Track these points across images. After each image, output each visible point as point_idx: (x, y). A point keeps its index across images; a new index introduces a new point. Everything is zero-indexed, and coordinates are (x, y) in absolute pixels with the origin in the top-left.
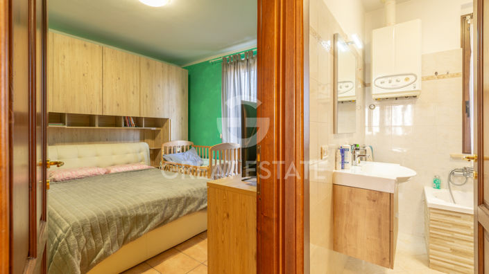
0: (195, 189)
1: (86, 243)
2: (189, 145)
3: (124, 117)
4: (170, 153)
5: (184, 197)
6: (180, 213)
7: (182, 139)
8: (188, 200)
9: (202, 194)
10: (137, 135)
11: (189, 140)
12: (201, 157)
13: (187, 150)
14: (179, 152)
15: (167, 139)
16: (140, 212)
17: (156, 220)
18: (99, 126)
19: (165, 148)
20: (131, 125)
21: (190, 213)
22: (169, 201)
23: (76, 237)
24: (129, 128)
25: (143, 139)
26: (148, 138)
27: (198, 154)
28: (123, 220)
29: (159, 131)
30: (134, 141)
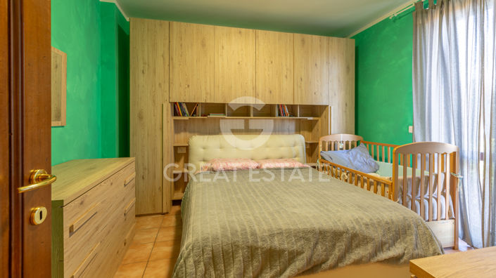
0: (367, 220)
1: (205, 273)
2: (356, 140)
3: (278, 105)
4: (330, 149)
5: (347, 232)
6: (341, 259)
7: (347, 132)
8: (355, 240)
9: (380, 232)
10: (292, 126)
11: (356, 133)
12: (375, 158)
13: (353, 147)
14: (342, 149)
15: (326, 132)
16: (276, 243)
17: (299, 263)
18: (254, 116)
19: (324, 143)
20: (284, 115)
21: (357, 262)
22: (321, 234)
23: (195, 262)
24: (283, 117)
25: (298, 131)
26: (304, 130)
27: (371, 154)
28: (252, 250)
29: (317, 121)
30: (289, 132)
